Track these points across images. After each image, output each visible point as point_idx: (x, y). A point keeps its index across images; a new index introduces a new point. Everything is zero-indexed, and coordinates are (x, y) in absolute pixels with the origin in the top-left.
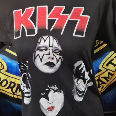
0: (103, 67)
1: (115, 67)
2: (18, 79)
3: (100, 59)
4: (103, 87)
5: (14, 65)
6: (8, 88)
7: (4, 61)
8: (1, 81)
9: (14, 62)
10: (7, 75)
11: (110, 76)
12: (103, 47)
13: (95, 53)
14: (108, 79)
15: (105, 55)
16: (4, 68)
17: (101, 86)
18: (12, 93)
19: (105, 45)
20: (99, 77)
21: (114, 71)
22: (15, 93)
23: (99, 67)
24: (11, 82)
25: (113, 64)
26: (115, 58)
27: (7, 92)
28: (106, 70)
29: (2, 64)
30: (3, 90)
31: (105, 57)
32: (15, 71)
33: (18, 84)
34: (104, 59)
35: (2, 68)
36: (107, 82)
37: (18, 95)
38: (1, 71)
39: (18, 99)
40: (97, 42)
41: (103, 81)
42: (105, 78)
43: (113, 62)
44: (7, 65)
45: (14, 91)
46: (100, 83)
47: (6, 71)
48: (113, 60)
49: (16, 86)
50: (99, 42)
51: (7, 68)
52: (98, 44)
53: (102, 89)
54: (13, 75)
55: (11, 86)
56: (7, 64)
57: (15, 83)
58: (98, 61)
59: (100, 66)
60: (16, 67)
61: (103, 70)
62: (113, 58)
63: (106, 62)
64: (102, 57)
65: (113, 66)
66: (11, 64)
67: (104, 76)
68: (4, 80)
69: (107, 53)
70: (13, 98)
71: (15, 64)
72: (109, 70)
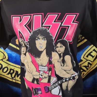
0: (84, 58)
1: (93, 58)
2: (17, 67)
3: (82, 51)
4: (84, 74)
5: (13, 55)
6: (8, 74)
7: (6, 52)
8: (3, 68)
9: (14, 53)
10: (8, 64)
11: (89, 65)
12: (84, 42)
13: (77, 47)
14: (87, 68)
15: (86, 48)
16: (5, 58)
17: (82, 73)
18: (12, 78)
19: (86, 40)
20: (81, 66)
21: (93, 61)
22: (13, 78)
23: (81, 58)
24: (11, 69)
25: (92, 56)
26: (93, 51)
27: (7, 77)
28: (86, 60)
29: (4, 55)
30: (4, 76)
31: (86, 50)
32: (14, 60)
33: (16, 71)
34: (84, 51)
35: (4, 58)
36: (87, 70)
37: (16, 80)
38: (3, 60)
39: (16, 83)
40: (80, 38)
41: (84, 69)
42: (85, 67)
43: (92, 54)
44: (8, 56)
45: (13, 76)
46: (82, 71)
47: (7, 60)
48: (92, 52)
49: (15, 72)
50: (81, 38)
51: (8, 58)
52: (80, 39)
53: (83, 75)
54: (13, 64)
55: (11, 72)
56: (8, 54)
57: (14, 70)
58: (80, 52)
59: (82, 56)
60: (15, 57)
61: (84, 60)
62: (92, 51)
63: (86, 54)
64: (84, 50)
65: (92, 57)
66: (11, 55)
67: (84, 65)
68: (5, 68)
69: (87, 47)
70: (12, 82)
71: (15, 55)
72: (89, 60)
